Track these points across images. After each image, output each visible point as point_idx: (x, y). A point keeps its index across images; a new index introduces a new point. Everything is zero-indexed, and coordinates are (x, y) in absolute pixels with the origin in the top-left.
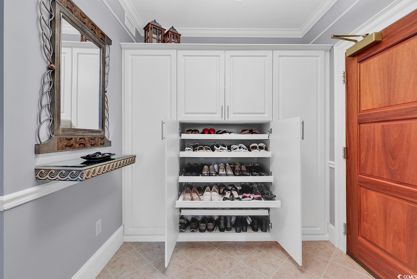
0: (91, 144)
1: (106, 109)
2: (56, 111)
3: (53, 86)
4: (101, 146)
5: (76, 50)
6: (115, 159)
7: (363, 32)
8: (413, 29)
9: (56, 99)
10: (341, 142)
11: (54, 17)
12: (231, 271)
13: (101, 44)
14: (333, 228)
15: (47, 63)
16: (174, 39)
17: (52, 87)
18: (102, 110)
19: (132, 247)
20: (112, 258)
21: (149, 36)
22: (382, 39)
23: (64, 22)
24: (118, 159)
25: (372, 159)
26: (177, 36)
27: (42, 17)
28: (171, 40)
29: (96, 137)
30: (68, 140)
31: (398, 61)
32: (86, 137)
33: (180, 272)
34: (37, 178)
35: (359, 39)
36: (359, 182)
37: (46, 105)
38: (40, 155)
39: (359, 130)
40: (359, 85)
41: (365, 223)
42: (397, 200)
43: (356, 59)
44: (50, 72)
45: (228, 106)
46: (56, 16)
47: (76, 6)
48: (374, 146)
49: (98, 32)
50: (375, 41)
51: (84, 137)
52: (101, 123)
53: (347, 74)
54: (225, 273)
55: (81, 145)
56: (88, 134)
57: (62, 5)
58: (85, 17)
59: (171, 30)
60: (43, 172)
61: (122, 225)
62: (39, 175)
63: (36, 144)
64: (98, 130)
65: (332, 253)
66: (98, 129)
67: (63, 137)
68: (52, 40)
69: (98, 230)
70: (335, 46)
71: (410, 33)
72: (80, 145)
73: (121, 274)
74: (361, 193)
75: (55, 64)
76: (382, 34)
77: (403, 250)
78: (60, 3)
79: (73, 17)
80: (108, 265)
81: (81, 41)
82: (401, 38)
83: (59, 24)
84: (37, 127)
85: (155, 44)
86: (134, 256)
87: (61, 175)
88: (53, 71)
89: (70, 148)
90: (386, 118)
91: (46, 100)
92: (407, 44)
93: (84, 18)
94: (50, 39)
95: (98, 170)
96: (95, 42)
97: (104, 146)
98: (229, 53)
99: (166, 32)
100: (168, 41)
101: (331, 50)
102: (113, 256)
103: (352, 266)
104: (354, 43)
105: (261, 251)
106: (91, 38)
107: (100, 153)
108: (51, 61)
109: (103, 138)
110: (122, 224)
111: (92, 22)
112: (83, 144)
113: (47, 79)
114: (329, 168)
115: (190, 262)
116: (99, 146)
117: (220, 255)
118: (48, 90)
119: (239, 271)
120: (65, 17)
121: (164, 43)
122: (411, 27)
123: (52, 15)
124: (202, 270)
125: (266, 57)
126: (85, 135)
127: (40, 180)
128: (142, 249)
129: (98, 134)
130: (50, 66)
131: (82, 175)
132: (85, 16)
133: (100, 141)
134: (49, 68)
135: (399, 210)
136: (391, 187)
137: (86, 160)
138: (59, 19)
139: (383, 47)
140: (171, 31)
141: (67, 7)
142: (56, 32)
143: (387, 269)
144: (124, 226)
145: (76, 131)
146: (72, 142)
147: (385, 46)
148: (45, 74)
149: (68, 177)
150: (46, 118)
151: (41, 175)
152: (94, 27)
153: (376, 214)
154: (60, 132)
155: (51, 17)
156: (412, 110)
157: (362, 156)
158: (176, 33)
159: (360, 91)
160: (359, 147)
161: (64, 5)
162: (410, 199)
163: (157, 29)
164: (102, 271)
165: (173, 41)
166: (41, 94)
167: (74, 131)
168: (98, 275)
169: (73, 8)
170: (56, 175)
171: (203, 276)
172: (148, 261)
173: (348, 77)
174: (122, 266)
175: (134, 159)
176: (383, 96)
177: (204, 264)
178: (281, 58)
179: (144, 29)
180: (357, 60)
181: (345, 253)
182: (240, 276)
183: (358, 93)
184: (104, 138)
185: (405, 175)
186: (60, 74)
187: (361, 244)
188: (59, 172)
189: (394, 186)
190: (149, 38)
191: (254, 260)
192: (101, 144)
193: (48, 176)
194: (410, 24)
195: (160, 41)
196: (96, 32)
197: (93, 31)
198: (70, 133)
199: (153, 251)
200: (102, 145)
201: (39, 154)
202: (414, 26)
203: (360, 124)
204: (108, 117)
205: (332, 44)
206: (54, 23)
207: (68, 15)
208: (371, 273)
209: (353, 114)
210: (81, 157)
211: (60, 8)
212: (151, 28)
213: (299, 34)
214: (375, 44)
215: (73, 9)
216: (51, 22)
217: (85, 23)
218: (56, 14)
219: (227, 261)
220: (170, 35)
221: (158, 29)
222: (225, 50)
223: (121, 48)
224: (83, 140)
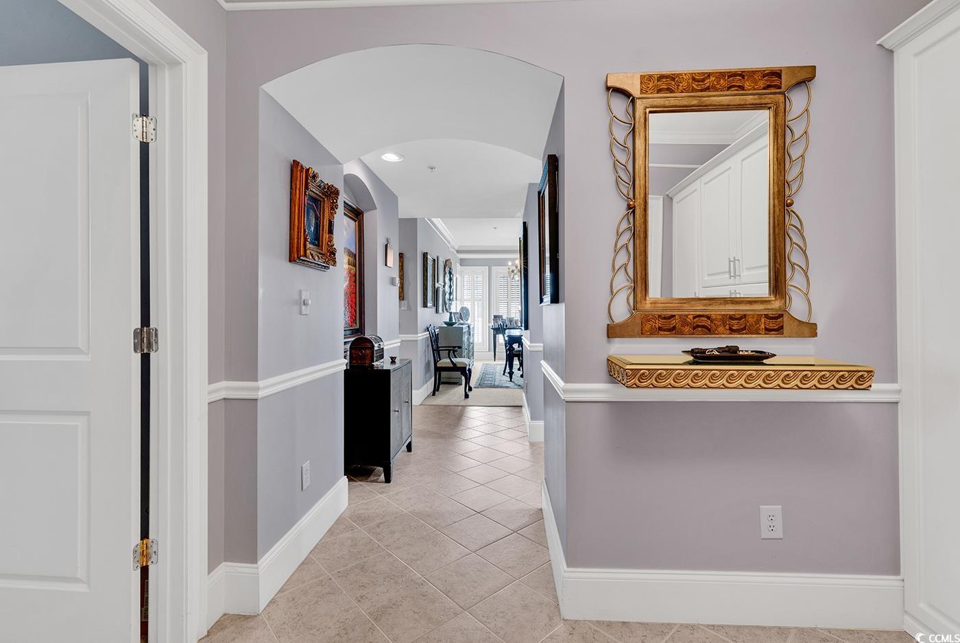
0: (731, 329)
4: (767, 334)
11: (633, 126)
13: (768, 99)
17: (631, 236)
18: (775, 249)
23: (654, 119)
27: (613, 139)
29: (748, 313)
30: (665, 319)
32: (713, 313)
34: (609, 372)
37: (624, 266)
44: (628, 213)
49: (753, 81)
51: (707, 313)
52: (772, 281)
55: (700, 329)
56: (723, 308)
57: (648, 96)
58: (707, 76)
61: (900, 578)
63: (608, 324)
64: (759, 298)
66: (762, 296)
67: (653, 313)
69: (769, 527)
72: (694, 328)
78: (643, 96)
79: (674, 98)
80: (801, 631)
83: (643, 129)
84: (607, 300)
89: (668, 333)
91: (623, 257)
97: (782, 335)
108: (630, 196)
109: (779, 316)
110: (898, 573)
112: (704, 327)
113: (624, 225)
116: (760, 333)
118: (626, 242)
120: (657, 110)
126: (711, 311)
127: (611, 376)
129: (758, 307)
131: (627, 378)
133: (765, 324)
138: (644, 121)
141: (659, 91)
145: (684, 303)
146: (673, 322)
150: (624, 285)
152: (738, 78)
154: (648, 305)
161: (652, 93)
166: (614, 251)
167: (680, 303)
184: (782, 316)
192: (766, 329)
196: (746, 85)
197: (735, 89)
198: (671, 307)
200: (774, 331)
207: (662, 102)
211: (645, 103)
215: (672, 84)
217: (707, 89)
223: (891, 51)
224: (706, 319)
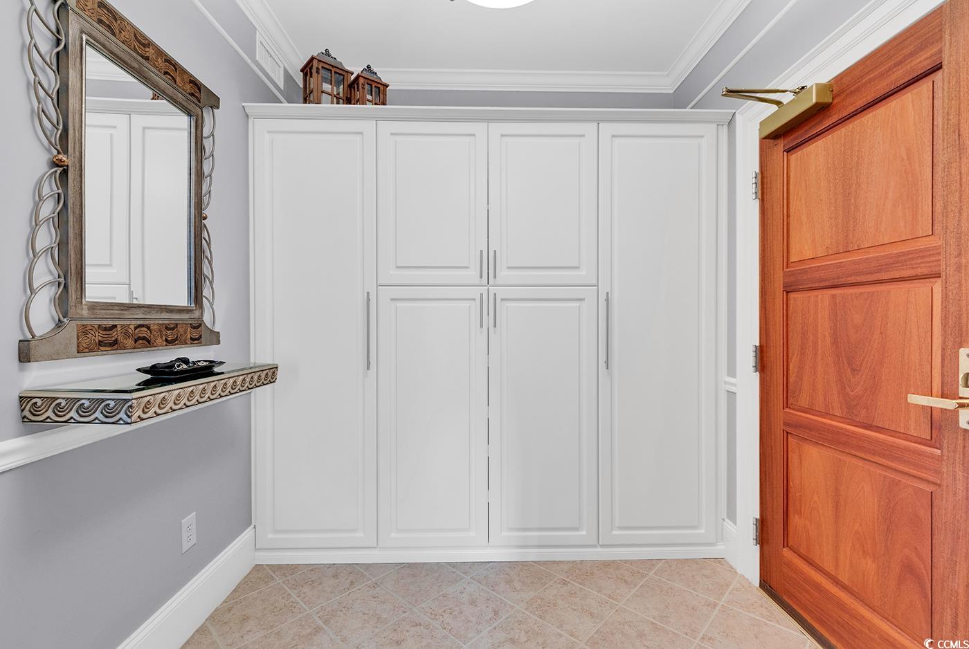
0: (166, 340)
1: (207, 257)
2: (72, 261)
3: (65, 204)
4: (192, 344)
5: (139, 121)
6: (223, 373)
7: (793, 84)
8: (894, 77)
9: (71, 235)
10: (749, 335)
11: (65, 45)
12: (495, 628)
13: (191, 107)
14: (731, 528)
15: (49, 151)
16: (372, 95)
17: (62, 208)
18: (195, 259)
19: (273, 575)
20: (225, 602)
21: (312, 86)
22: (833, 99)
23: (91, 55)
24: (229, 372)
25: (811, 373)
26: (379, 88)
27: (32, 44)
28: (364, 96)
29: (178, 322)
30: (105, 330)
31: (863, 150)
32: (152, 322)
33: (377, 630)
34: (24, 417)
35: (786, 98)
36: (786, 424)
37: (48, 249)
38: (33, 365)
39: (787, 305)
40: (787, 204)
41: (796, 516)
42: (860, 463)
43: (781, 145)
44: (56, 171)
45: (495, 251)
46: (70, 41)
47: (123, 19)
48: (815, 343)
49: (183, 80)
50: (816, 104)
51: (147, 322)
52: (193, 291)
53: (762, 178)
54: (479, 632)
55: (141, 341)
56: (158, 316)
57: (85, 16)
58: (148, 44)
59: (366, 74)
60: (39, 404)
61: (252, 526)
62: (30, 411)
63: (22, 338)
64: (184, 307)
65: (728, 586)
66: (186, 305)
67: (92, 323)
68: (61, 98)
69: (189, 539)
70: (739, 113)
71: (887, 85)
72: (136, 341)
73: (242, 637)
74: (789, 450)
75: (69, 153)
76: (832, 87)
77: (872, 577)
78: (80, 12)
79: (114, 43)
80: (212, 618)
81: (153, 99)
82: (870, 97)
83: (78, 60)
84: (23, 299)
85: (326, 106)
86: (275, 596)
87: (80, 409)
88: (64, 170)
89: (110, 349)
90: (839, 278)
91: (46, 237)
92: (881, 111)
93: (144, 45)
94: (54, 96)
95: (173, 398)
96: (174, 101)
97: (200, 344)
98: (497, 128)
99: (353, 77)
100: (358, 100)
101: (731, 123)
102: (228, 597)
103: (768, 614)
104: (774, 108)
105: (569, 582)
106: (164, 92)
107: (186, 361)
108: (58, 147)
109: (198, 325)
110: (250, 524)
111: (166, 55)
112: (144, 338)
113: (50, 188)
114: (726, 392)
115: (403, 609)
116: (187, 344)
117: (474, 592)
118: (51, 214)
119: (512, 629)
120: (95, 45)
121: (350, 104)
122: (890, 73)
123: (61, 40)
124: (427, 627)
125: (583, 138)
126: (150, 319)
127: (32, 421)
128: (295, 580)
129: (185, 316)
130: (55, 160)
131: (129, 411)
132: (147, 42)
133: (190, 333)
134: (55, 164)
135: (863, 487)
136: (848, 435)
137: (149, 377)
138: (79, 48)
139: (834, 116)
140: (364, 78)
141: (100, 21)
142: (70, 80)
143: (840, 619)
144: (255, 527)
145: (126, 310)
146: (114, 334)
147: (839, 116)
148: (43, 178)
149: (98, 414)
150: (49, 278)
151: (35, 410)
152: (172, 68)
153: (819, 497)
154: (85, 313)
155: (58, 44)
156: (891, 261)
157: (791, 366)
158: (376, 82)
159: (788, 216)
160: (785, 344)
161: (90, 17)
162: (884, 461)
163: (331, 71)
164: (197, 631)
165: (369, 101)
166: (34, 223)
167: (122, 310)
168: (188, 641)
169: (114, 22)
170: (69, 412)
171: (429, 641)
172: (306, 608)
173: (765, 186)
174: (245, 619)
175: (274, 372)
176: (834, 229)
177: (434, 613)
178: (617, 141)
179: (301, 71)
180: (784, 146)
181: (758, 585)
182: (512, 641)
183: (785, 223)
184: (200, 325)
185: (876, 407)
186: (81, 176)
187: (789, 565)
188: (76, 403)
189: (853, 432)
190: (312, 92)
191: (549, 603)
192: (192, 339)
193: (50, 413)
194: (887, 66)
195: (341, 101)
196: (178, 79)
197: (169, 77)
198: (111, 314)
199: (320, 584)
200: (196, 340)
201: (29, 362)
202: (895, 69)
203: (787, 292)
204: (213, 278)
205: (734, 109)
206: (65, 58)
207: (102, 39)
208: (809, 630)
209: (774, 269)
210: (139, 370)
211: (80, 23)
212: (318, 68)
213: (666, 84)
214: (819, 111)
215: (115, 25)
216: (58, 54)
217: (147, 59)
218: (70, 38)
219: (487, 607)
220: (361, 86)
221: (336, 72)
222: (489, 121)
223: (248, 116)
224: (146, 330)
